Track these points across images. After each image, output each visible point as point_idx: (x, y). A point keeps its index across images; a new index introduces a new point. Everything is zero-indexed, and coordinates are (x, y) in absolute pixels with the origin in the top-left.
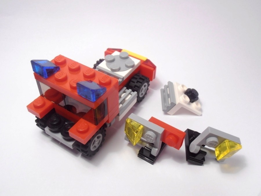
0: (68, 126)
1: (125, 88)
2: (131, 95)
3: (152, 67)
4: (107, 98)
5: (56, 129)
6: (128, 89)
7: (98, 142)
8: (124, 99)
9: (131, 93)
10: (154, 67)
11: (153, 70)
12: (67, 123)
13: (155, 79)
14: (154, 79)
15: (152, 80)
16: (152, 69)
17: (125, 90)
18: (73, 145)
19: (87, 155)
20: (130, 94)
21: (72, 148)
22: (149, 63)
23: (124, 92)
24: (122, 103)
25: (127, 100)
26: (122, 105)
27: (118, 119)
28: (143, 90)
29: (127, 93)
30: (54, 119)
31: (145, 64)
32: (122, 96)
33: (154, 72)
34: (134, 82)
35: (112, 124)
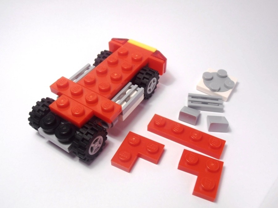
0: (64, 127)
1: (130, 83)
2: (137, 91)
3: (162, 59)
5: (51, 130)
6: (134, 84)
8: (129, 96)
9: (137, 89)
10: (165, 60)
11: (163, 63)
12: (63, 123)
13: (166, 73)
14: (164, 73)
15: (161, 74)
16: (162, 61)
17: (131, 85)
18: (69, 149)
19: (85, 159)
21: (67, 151)
22: (158, 55)
23: (130, 88)
24: (126, 100)
25: (132, 97)
26: (127, 102)
27: (122, 119)
28: (152, 86)
29: (132, 89)
30: (48, 119)
31: (154, 56)
32: (127, 92)
33: (164, 65)
34: (140, 79)
35: (114, 124)
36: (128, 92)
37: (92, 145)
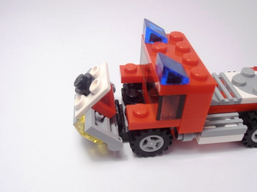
6: (240, 117)
8: (224, 124)
9: (239, 124)
17: (236, 116)
20: (237, 123)
23: (232, 118)
24: (217, 126)
29: (234, 120)
34: (249, 118)
36: (228, 120)
37: (148, 138)
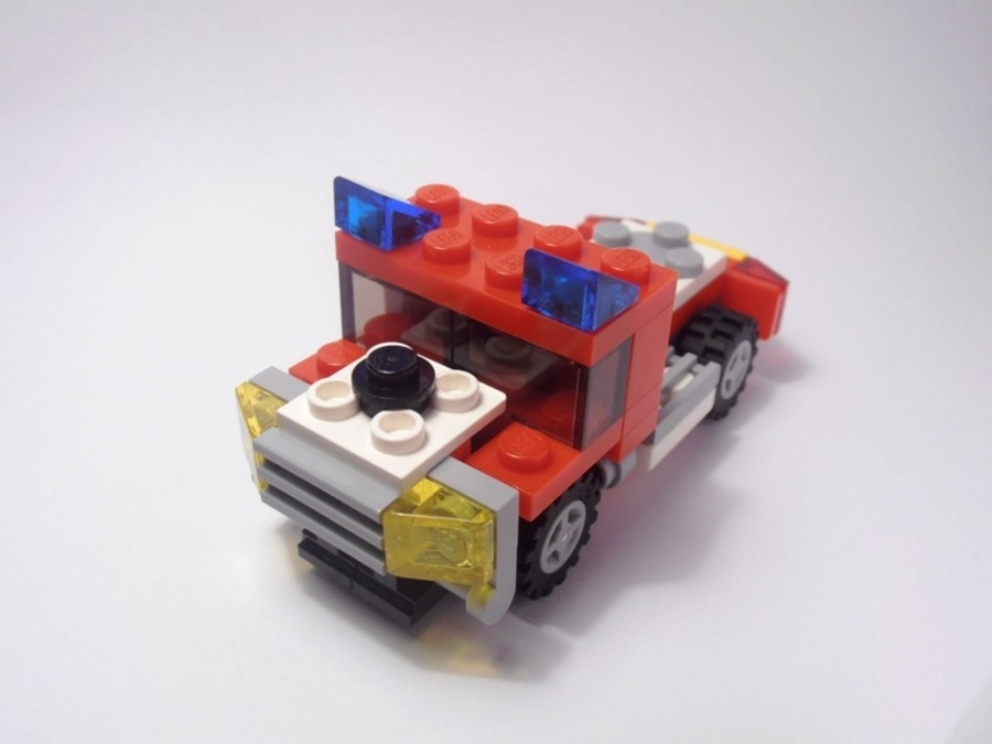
1: (670, 350)
2: (695, 374)
3: (773, 282)
4: (633, 337)
6: (680, 352)
7: (571, 536)
8: (667, 389)
9: (694, 370)
10: (781, 283)
11: (778, 293)
14: (776, 332)
17: (670, 356)
20: (689, 370)
22: (755, 270)
23: (668, 364)
25: (678, 392)
26: (663, 405)
29: (676, 367)
31: (740, 271)
33: (779, 300)
